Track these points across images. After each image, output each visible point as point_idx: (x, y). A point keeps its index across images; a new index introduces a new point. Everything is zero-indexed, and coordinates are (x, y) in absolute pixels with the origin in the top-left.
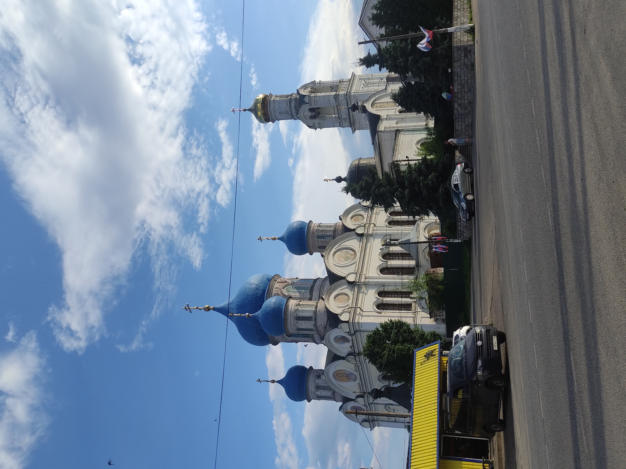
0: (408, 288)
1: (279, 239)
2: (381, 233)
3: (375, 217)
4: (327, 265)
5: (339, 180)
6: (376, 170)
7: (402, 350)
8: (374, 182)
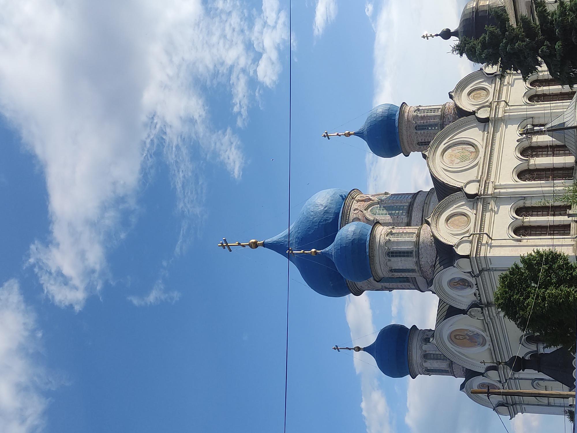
0: (564, 200)
1: (355, 134)
2: (517, 115)
3: (507, 90)
4: (433, 170)
5: (446, 34)
6: (506, 15)
7: (557, 297)
8: (504, 34)
